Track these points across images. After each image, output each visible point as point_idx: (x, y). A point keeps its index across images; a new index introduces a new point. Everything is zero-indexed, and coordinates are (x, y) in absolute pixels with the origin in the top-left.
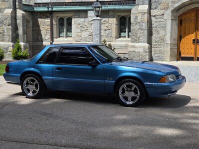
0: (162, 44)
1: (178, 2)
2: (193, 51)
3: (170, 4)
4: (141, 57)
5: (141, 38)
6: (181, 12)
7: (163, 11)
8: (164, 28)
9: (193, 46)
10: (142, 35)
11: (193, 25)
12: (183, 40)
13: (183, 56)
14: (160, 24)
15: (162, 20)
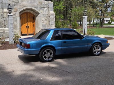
0: (16, 28)
1: (22, 9)
2: (26, 31)
3: (18, 9)
4: (8, 35)
5: (7, 26)
6: (21, 13)
7: (15, 12)
8: (16, 20)
9: (26, 29)
10: (7, 24)
11: (26, 20)
12: (22, 26)
13: (22, 33)
14: (14, 19)
15: (15, 17)
